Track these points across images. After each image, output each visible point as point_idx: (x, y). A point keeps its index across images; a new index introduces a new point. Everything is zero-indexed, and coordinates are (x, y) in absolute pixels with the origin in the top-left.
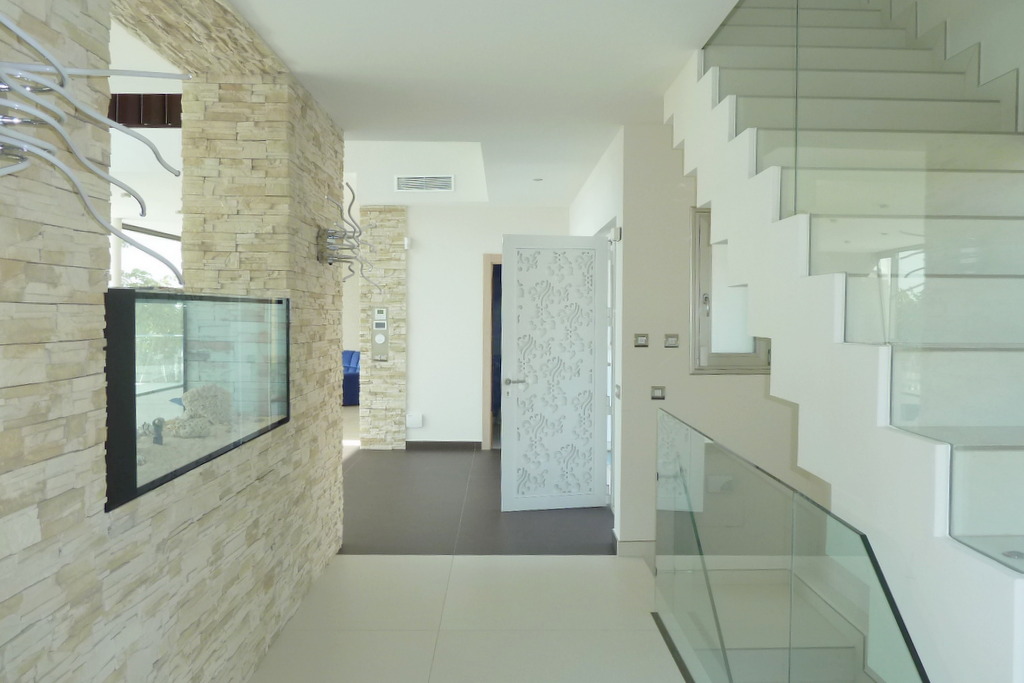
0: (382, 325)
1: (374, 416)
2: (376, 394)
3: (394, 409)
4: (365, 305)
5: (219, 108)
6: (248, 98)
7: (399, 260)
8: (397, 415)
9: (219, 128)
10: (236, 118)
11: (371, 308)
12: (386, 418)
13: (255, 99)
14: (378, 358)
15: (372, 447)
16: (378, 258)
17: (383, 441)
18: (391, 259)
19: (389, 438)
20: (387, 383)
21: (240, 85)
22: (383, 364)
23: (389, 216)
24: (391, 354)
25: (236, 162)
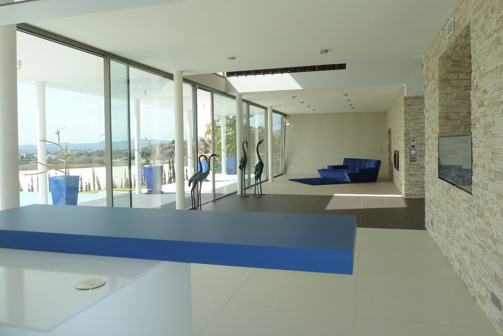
0: (414, 146)
1: (411, 184)
2: (411, 175)
3: (419, 182)
4: (407, 138)
5: (452, 69)
6: (463, 65)
7: (421, 119)
8: (421, 184)
9: (452, 76)
10: (459, 72)
11: (409, 139)
12: (416, 185)
13: (466, 65)
14: (412, 160)
15: (410, 197)
16: (412, 118)
17: (415, 195)
18: (418, 119)
19: (417, 194)
20: (416, 170)
21: (460, 60)
22: (415, 162)
23: (416, 100)
24: (418, 158)
25: (459, 87)
